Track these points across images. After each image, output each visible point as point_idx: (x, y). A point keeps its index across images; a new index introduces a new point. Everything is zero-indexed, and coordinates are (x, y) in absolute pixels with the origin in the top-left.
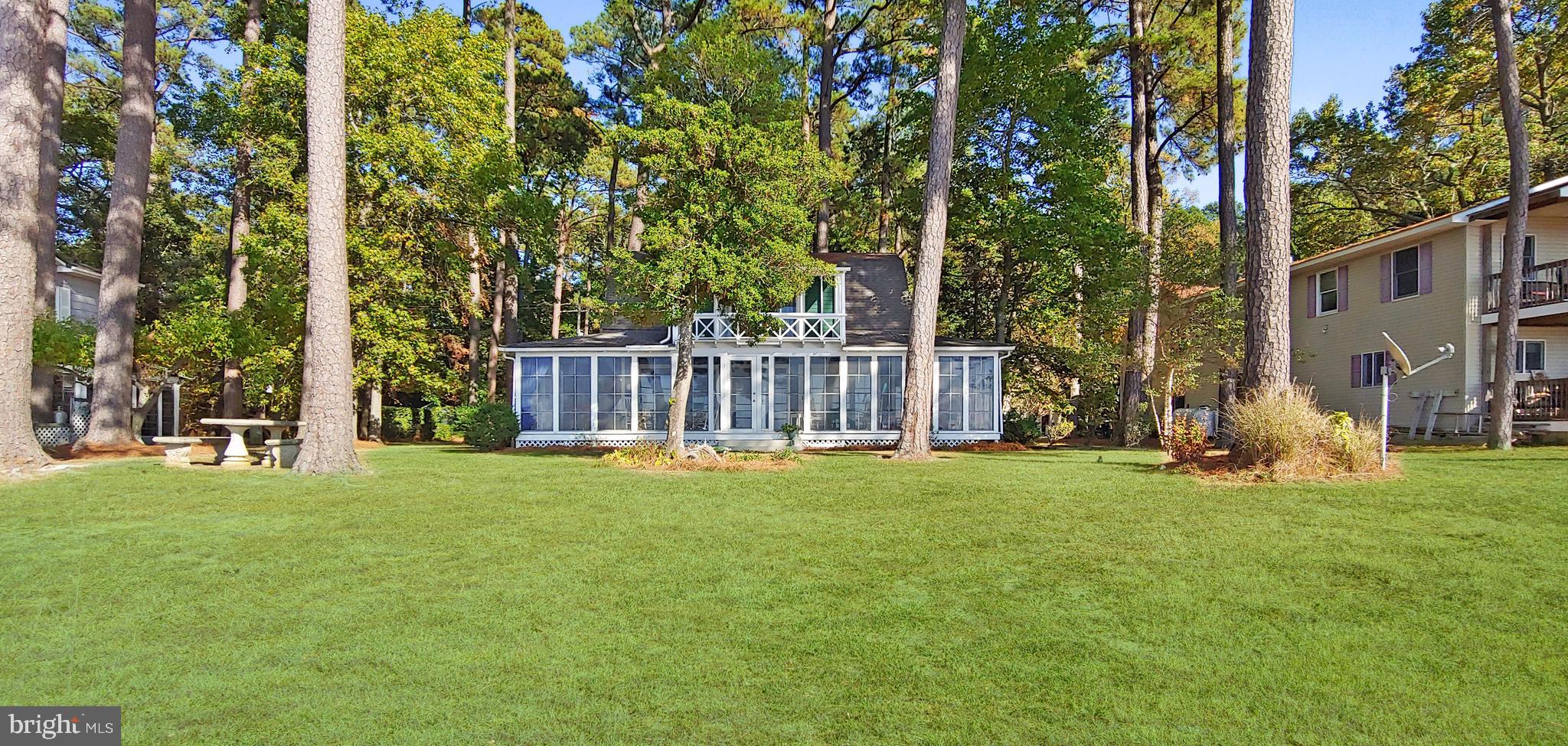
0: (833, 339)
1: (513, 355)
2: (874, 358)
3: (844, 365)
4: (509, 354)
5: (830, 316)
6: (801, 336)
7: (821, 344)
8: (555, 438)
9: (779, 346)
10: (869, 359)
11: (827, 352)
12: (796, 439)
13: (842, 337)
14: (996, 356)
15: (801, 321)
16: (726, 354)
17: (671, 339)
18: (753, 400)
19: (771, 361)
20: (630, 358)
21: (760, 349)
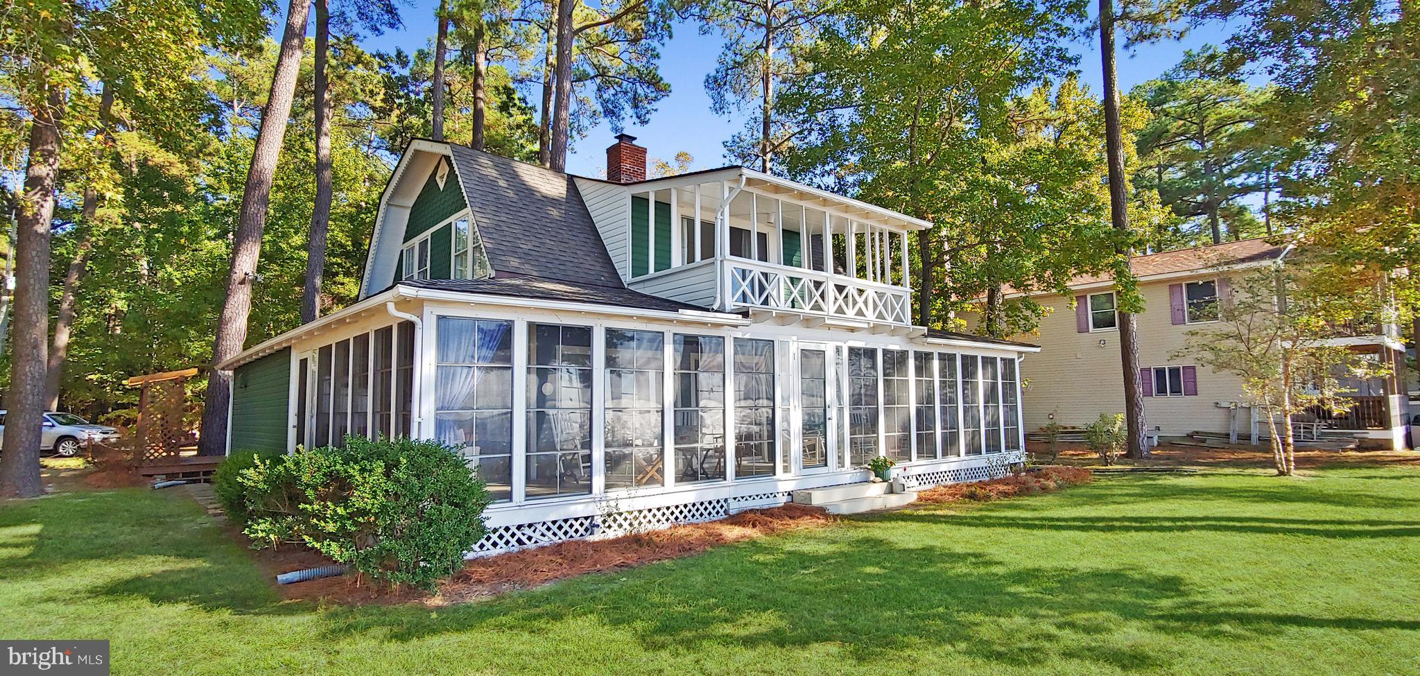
2: (936, 354)
3: (912, 365)
5: (897, 290)
6: (871, 317)
10: (930, 356)
11: (897, 345)
13: (908, 322)
14: (1015, 356)
15: (870, 294)
16: (795, 338)
17: (722, 304)
18: (828, 417)
19: (845, 353)
20: (662, 335)
21: (832, 333)
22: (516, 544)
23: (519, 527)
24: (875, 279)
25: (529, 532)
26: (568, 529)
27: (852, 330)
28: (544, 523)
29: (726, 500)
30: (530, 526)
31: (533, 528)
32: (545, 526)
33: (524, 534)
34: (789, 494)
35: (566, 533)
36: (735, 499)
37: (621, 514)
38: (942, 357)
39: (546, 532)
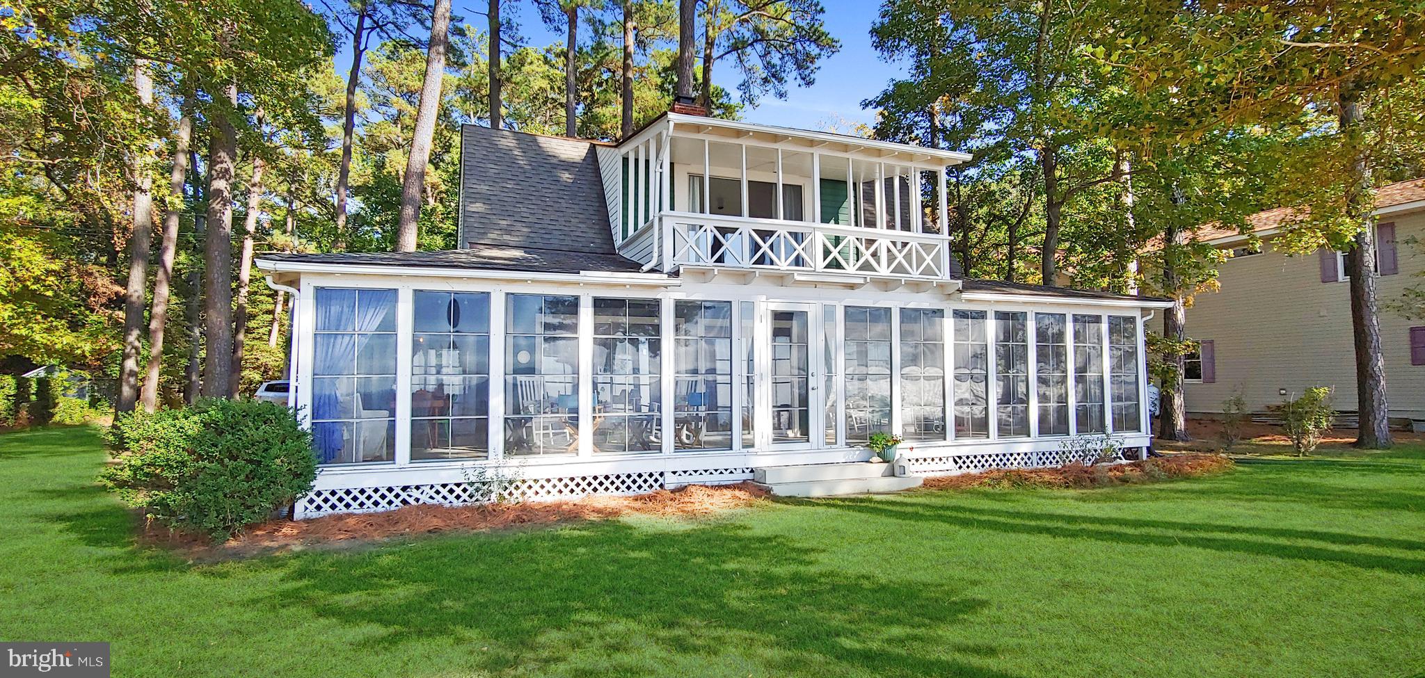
3: (949, 326)
6: (884, 272)
8: (398, 480)
14: (1138, 314)
15: (883, 244)
16: (764, 298)
17: (660, 264)
18: (810, 386)
19: (840, 314)
20: (577, 298)
21: (820, 291)
22: (400, 504)
23: (405, 489)
24: (891, 226)
25: (416, 494)
26: (461, 493)
27: (852, 287)
28: (432, 487)
29: (662, 474)
30: (418, 488)
31: (420, 491)
32: (434, 490)
33: (410, 496)
34: (752, 471)
35: (458, 497)
36: (674, 473)
37: (524, 481)
38: (1001, 316)
39: (435, 495)
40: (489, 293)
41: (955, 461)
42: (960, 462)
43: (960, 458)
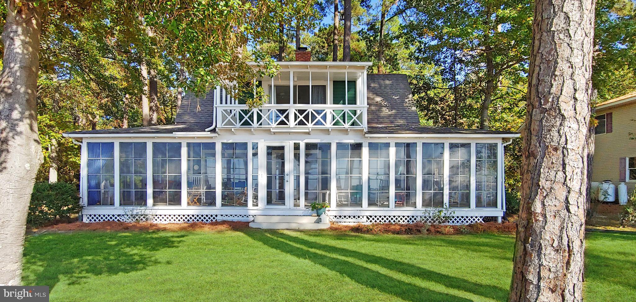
0: (355, 127)
1: (80, 140)
2: (392, 144)
3: (365, 151)
4: (77, 140)
5: (352, 107)
6: (329, 125)
7: (345, 131)
8: (116, 212)
9: (308, 133)
10: (387, 145)
11: (350, 140)
12: (323, 216)
13: (364, 125)
14: (499, 142)
16: (263, 140)
18: (286, 180)
19: (302, 146)
20: (180, 143)
21: (292, 136)
23: (119, 215)
25: (123, 218)
28: (128, 215)
29: (216, 216)
30: (123, 215)
33: (120, 218)
36: (222, 215)
38: (400, 145)
40: (146, 143)
41: (367, 217)
42: (371, 219)
43: (371, 217)
